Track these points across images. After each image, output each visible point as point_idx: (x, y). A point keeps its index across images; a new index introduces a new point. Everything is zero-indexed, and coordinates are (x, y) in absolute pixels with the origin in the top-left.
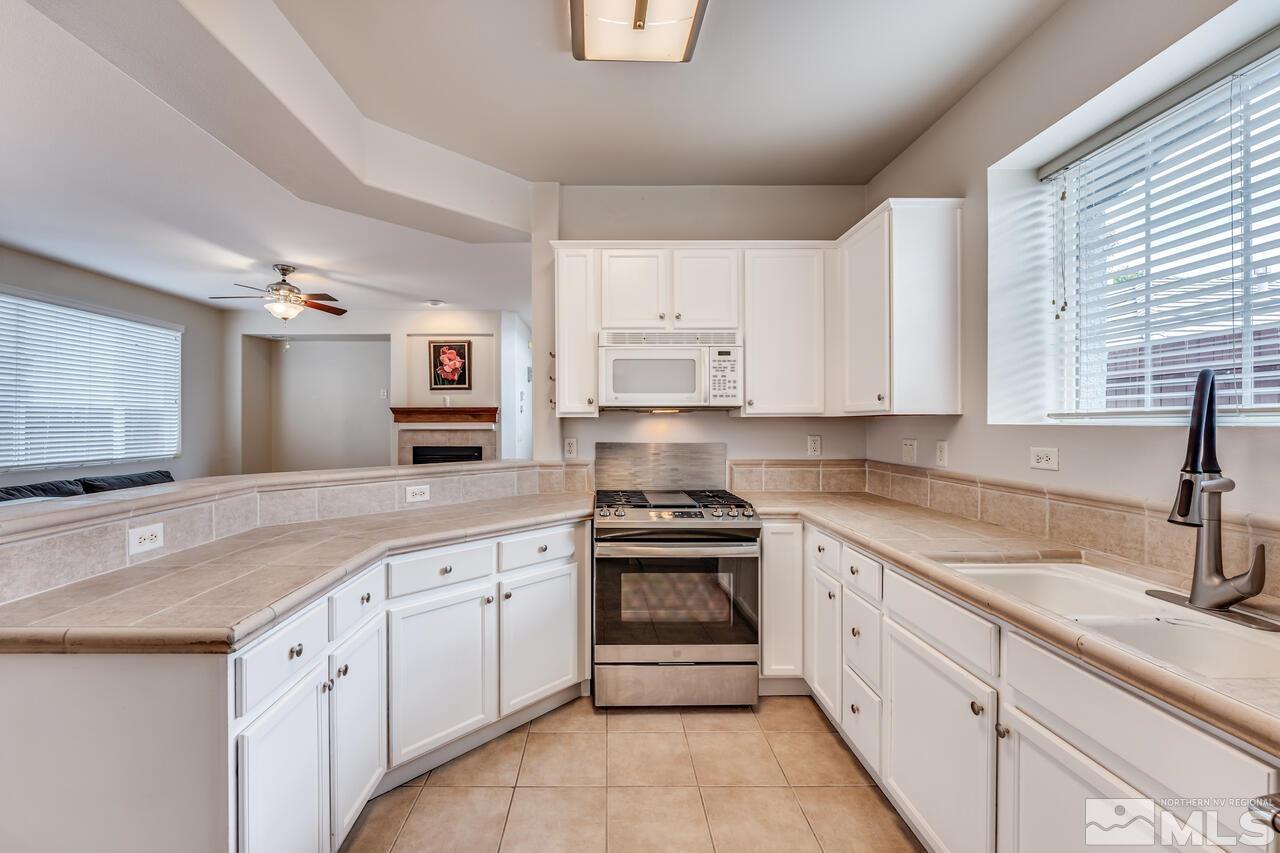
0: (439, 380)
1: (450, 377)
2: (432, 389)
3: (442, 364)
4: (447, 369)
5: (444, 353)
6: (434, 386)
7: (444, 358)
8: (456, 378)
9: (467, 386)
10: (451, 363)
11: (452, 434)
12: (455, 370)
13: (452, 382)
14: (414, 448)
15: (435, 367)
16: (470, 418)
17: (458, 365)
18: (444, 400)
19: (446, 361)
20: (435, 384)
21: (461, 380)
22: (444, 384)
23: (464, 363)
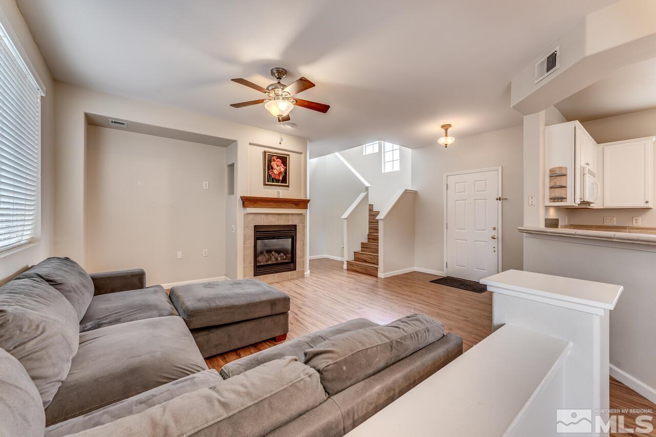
0: (270, 179)
1: (277, 178)
2: (265, 185)
3: (272, 168)
4: (275, 171)
5: (274, 161)
6: (267, 183)
7: (274, 164)
8: (281, 178)
9: (287, 184)
10: (278, 168)
11: (280, 217)
12: (280, 173)
13: (278, 181)
14: (255, 226)
15: (268, 170)
16: (294, 205)
17: (282, 170)
18: (279, 193)
19: (275, 166)
20: (268, 181)
21: (284, 180)
22: (273, 182)
23: (286, 169)
